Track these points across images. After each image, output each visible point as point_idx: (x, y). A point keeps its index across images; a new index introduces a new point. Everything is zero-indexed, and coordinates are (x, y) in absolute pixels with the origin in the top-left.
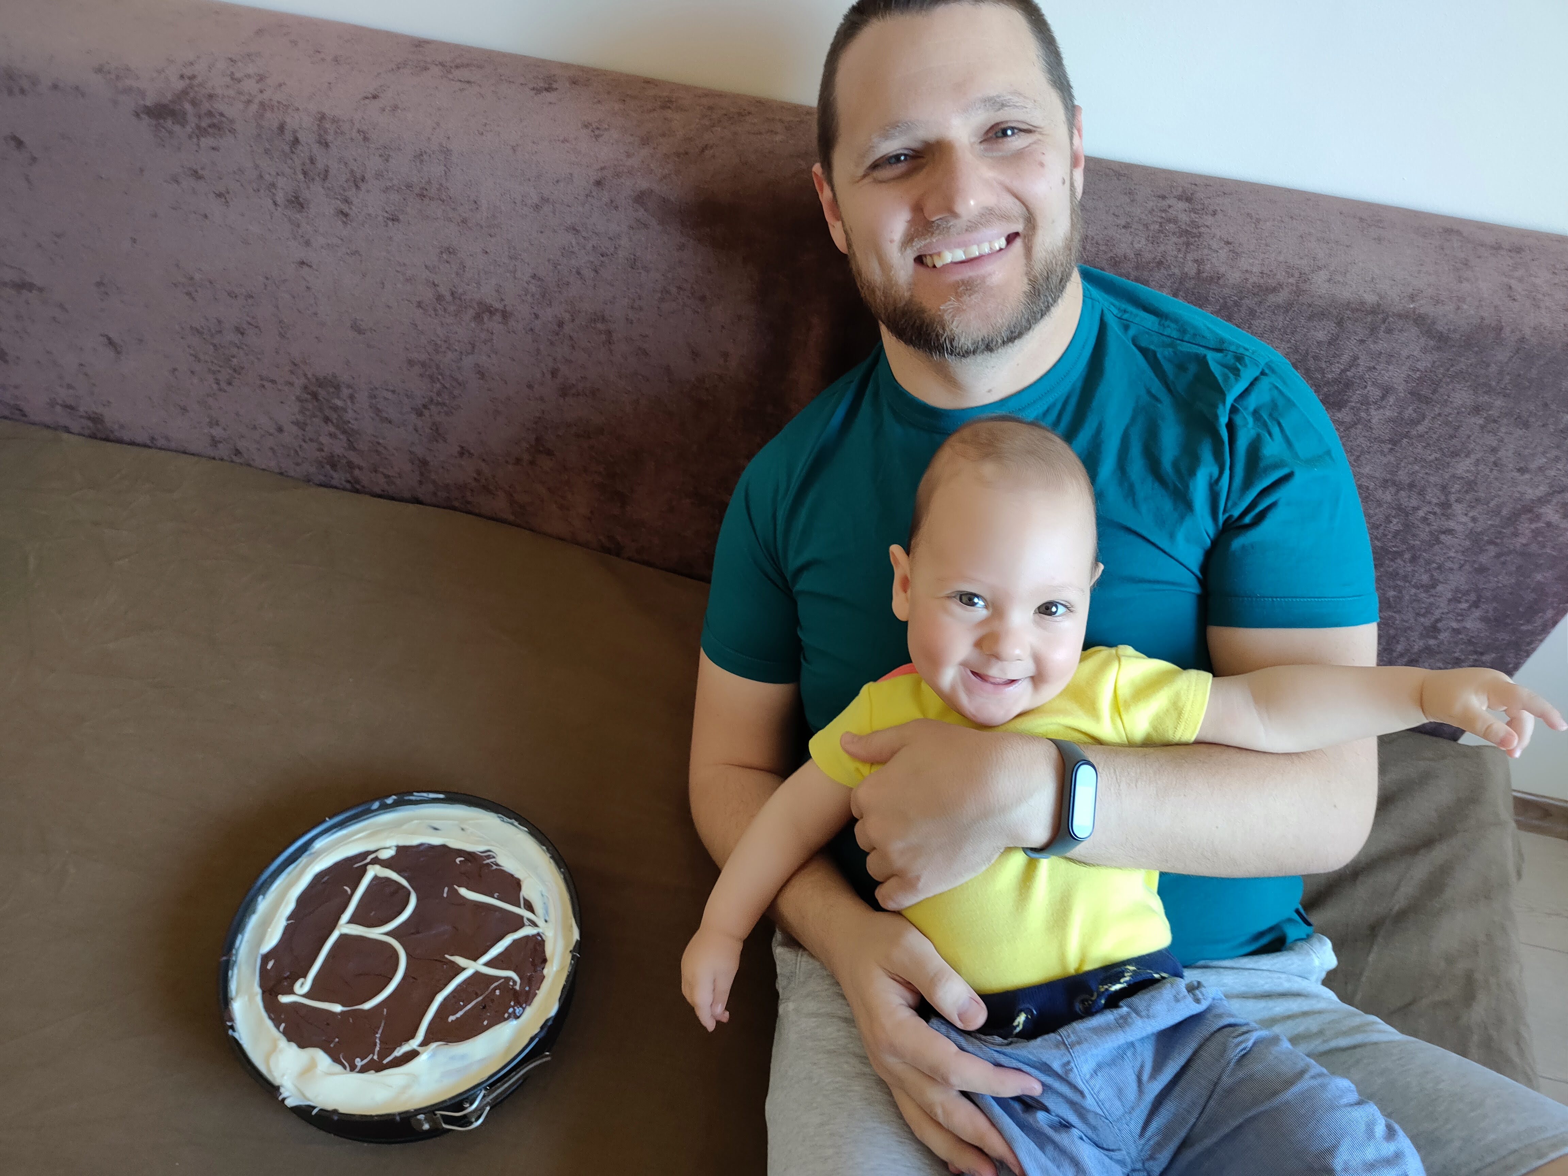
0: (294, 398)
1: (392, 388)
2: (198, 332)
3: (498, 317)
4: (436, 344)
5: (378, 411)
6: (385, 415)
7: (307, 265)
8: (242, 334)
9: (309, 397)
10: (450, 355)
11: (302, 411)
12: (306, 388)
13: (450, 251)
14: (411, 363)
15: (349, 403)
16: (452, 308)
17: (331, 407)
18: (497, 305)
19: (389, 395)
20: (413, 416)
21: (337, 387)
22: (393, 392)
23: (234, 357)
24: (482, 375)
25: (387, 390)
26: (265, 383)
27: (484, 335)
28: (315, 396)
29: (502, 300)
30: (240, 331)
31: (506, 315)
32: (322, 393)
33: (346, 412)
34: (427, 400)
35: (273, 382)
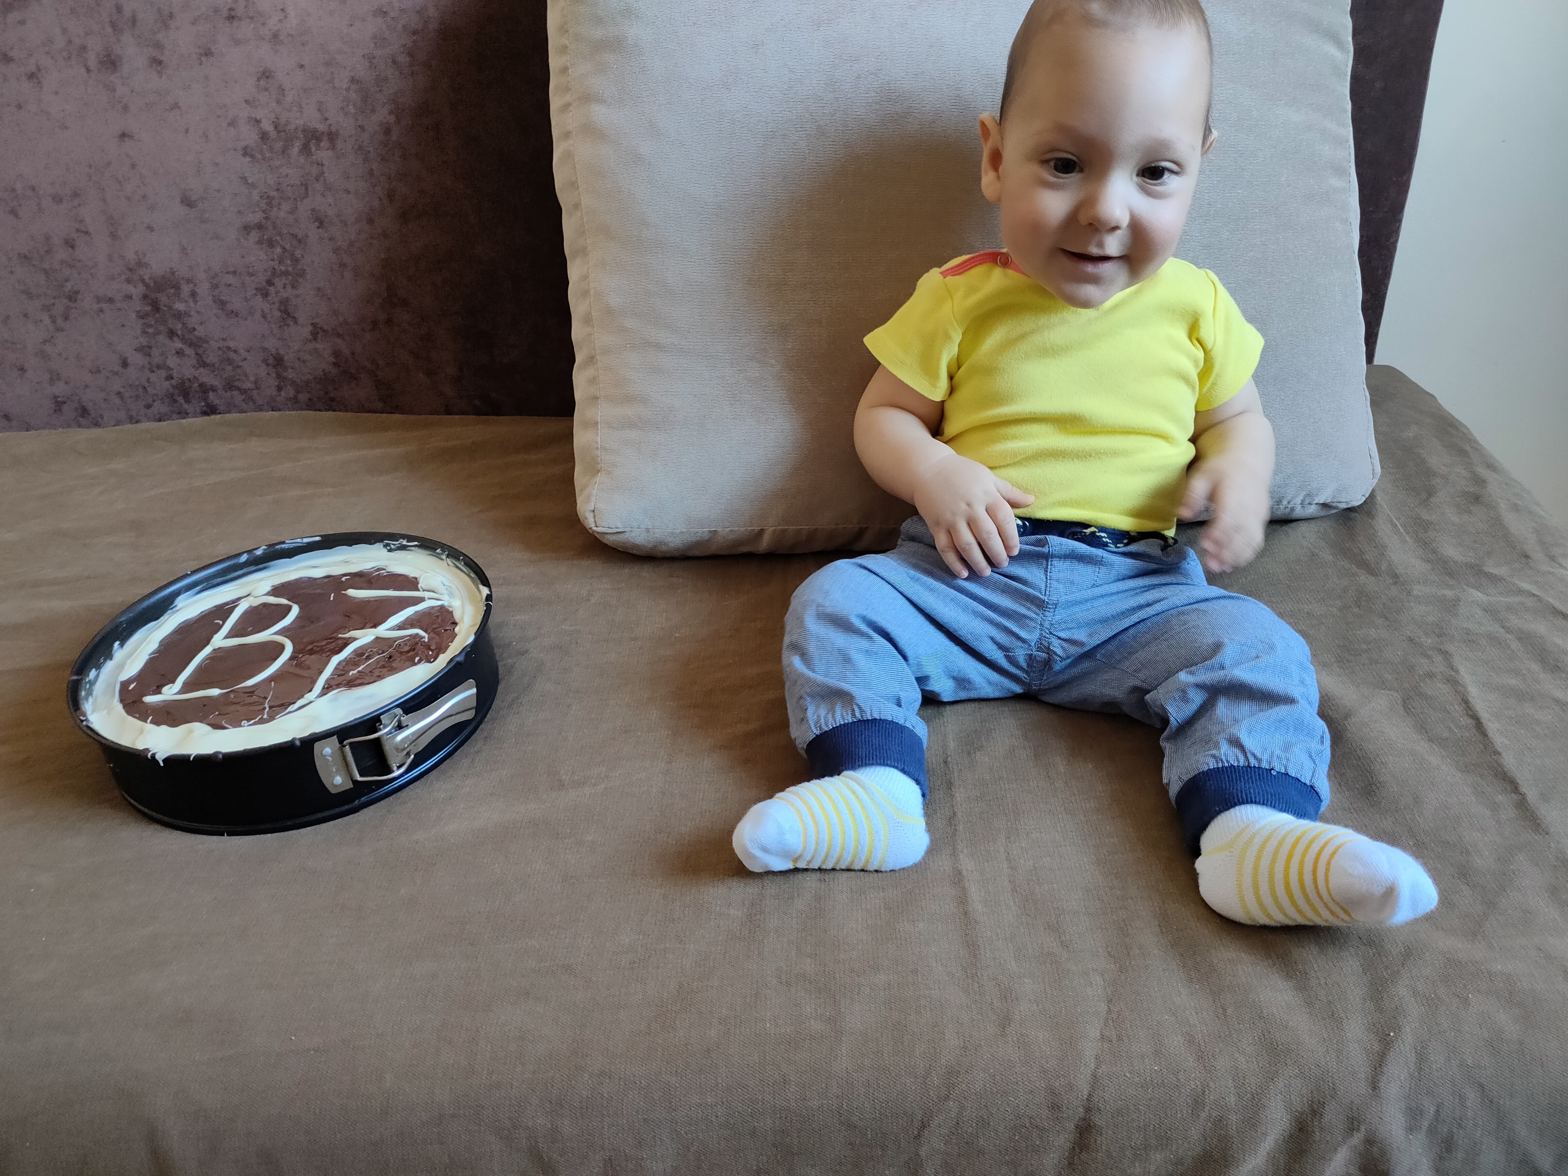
0: (134, 315)
1: (231, 270)
2: (25, 258)
3: (325, 144)
4: (268, 197)
5: (222, 304)
6: (229, 307)
7: (128, 136)
8: (72, 247)
9: (149, 308)
10: (286, 206)
11: (144, 332)
12: (145, 297)
13: (266, 75)
14: (247, 228)
15: (192, 305)
16: (279, 145)
17: (174, 315)
18: (322, 127)
19: (230, 279)
20: (259, 298)
21: (177, 287)
22: (234, 273)
23: (67, 280)
24: (320, 221)
25: (228, 273)
26: (104, 306)
27: (315, 170)
28: (156, 306)
29: (326, 119)
30: (70, 244)
31: (332, 137)
32: (163, 299)
33: (190, 316)
34: (269, 273)
35: (111, 300)
